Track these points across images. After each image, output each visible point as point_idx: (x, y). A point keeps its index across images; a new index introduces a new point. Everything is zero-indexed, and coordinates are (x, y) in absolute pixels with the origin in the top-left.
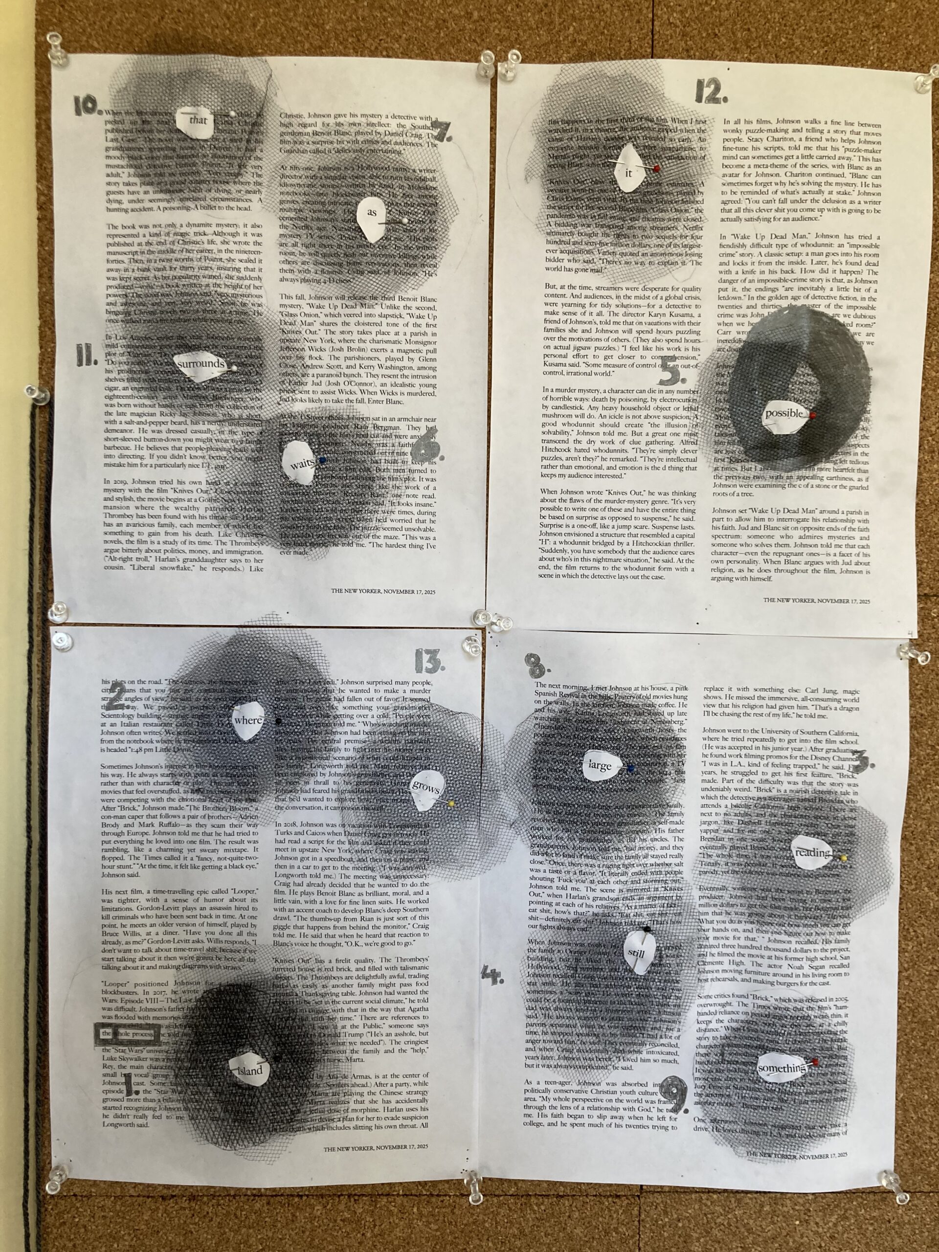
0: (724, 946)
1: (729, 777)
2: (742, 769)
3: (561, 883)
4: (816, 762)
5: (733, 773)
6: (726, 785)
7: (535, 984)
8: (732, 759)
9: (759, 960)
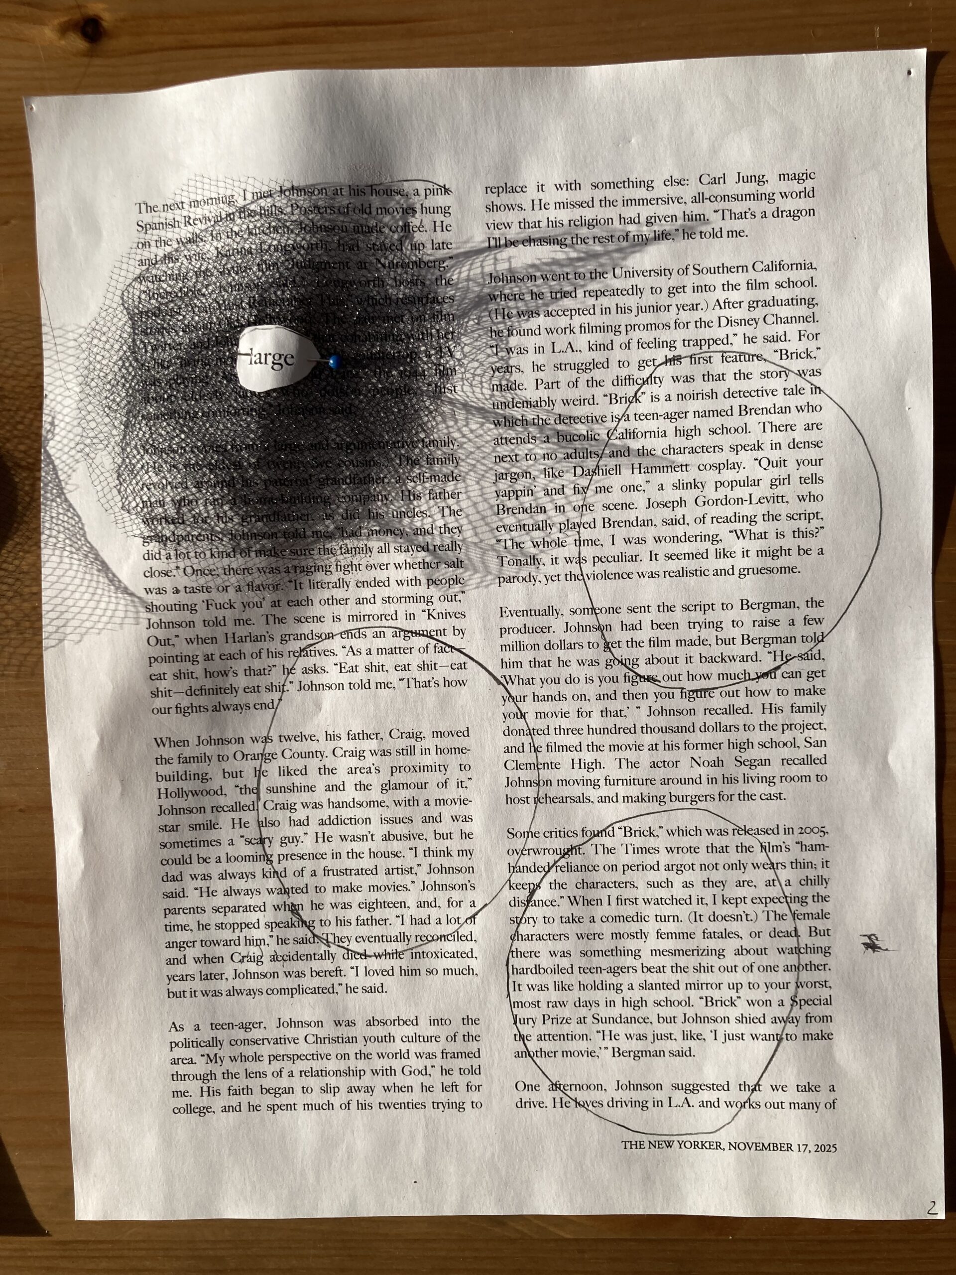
0: (559, 730)
1: (547, 376)
2: (577, 358)
3: (214, 613)
4: (729, 330)
5: (559, 367)
6: (543, 393)
7: (175, 828)
8: (554, 337)
9: (632, 755)
